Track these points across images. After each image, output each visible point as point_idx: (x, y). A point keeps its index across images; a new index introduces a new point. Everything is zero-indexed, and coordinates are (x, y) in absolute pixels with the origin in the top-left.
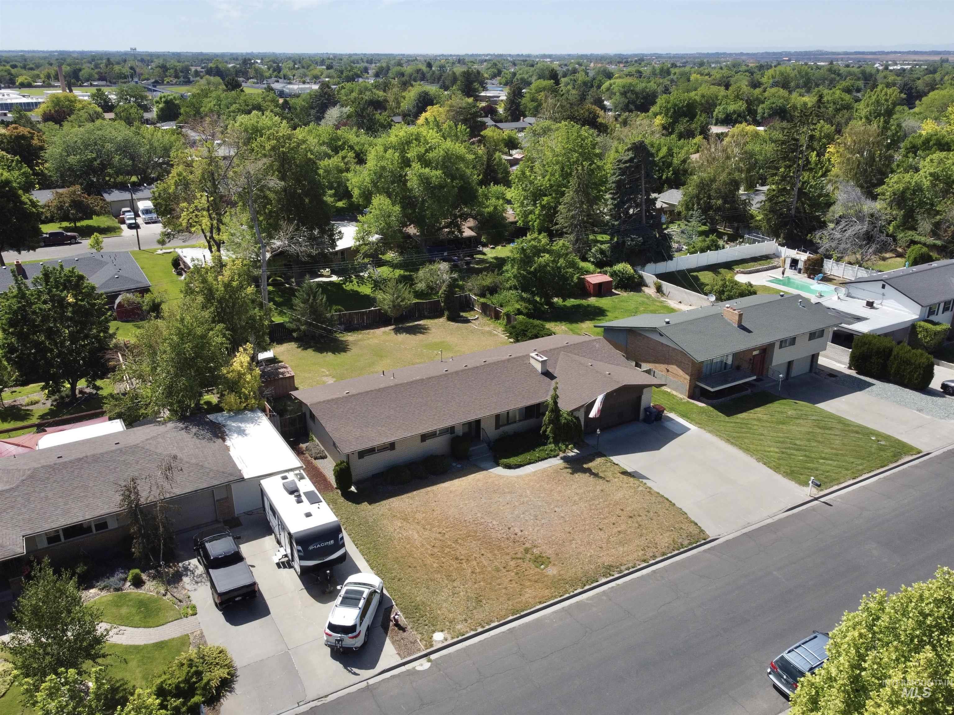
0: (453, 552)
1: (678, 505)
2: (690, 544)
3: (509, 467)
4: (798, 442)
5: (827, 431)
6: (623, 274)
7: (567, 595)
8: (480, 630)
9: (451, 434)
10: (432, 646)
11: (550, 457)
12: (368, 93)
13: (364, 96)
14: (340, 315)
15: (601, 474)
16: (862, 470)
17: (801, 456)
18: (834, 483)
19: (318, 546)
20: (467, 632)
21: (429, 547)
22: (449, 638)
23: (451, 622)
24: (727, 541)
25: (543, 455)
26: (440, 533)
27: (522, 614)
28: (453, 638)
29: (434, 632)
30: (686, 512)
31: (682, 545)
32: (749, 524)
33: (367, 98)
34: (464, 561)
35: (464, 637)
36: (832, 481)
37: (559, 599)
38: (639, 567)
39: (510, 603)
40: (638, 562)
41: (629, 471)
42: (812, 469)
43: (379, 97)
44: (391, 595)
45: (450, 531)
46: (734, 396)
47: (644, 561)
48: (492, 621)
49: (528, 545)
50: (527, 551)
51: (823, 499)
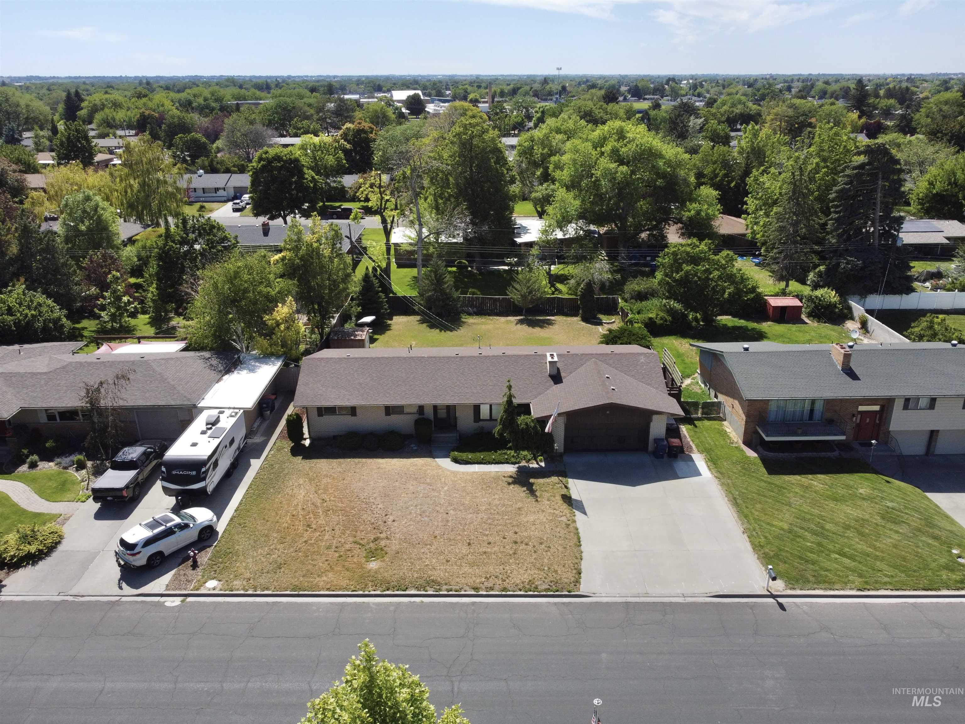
0: (312, 520)
1: (583, 548)
2: (547, 590)
3: (456, 461)
4: (828, 526)
5: (889, 525)
6: (820, 300)
7: (361, 592)
8: (250, 592)
9: (420, 414)
10: (198, 590)
11: (508, 463)
12: (739, 107)
13: (735, 109)
14: (472, 298)
15: (538, 493)
16: (885, 583)
17: (812, 543)
18: (822, 586)
19: (181, 473)
20: (238, 590)
21: (299, 509)
24: (597, 603)
25: (501, 458)
27: (301, 593)
28: (221, 590)
29: (213, 579)
30: (584, 557)
31: (536, 588)
32: (647, 595)
33: (737, 111)
34: (311, 530)
35: (231, 592)
36: (819, 583)
37: (350, 593)
38: (463, 593)
40: (467, 588)
41: (573, 497)
42: (807, 561)
43: (751, 110)
44: (221, 537)
46: (805, 454)
47: (476, 589)
48: (267, 589)
49: (382, 536)
50: (376, 540)
51: (780, 600)
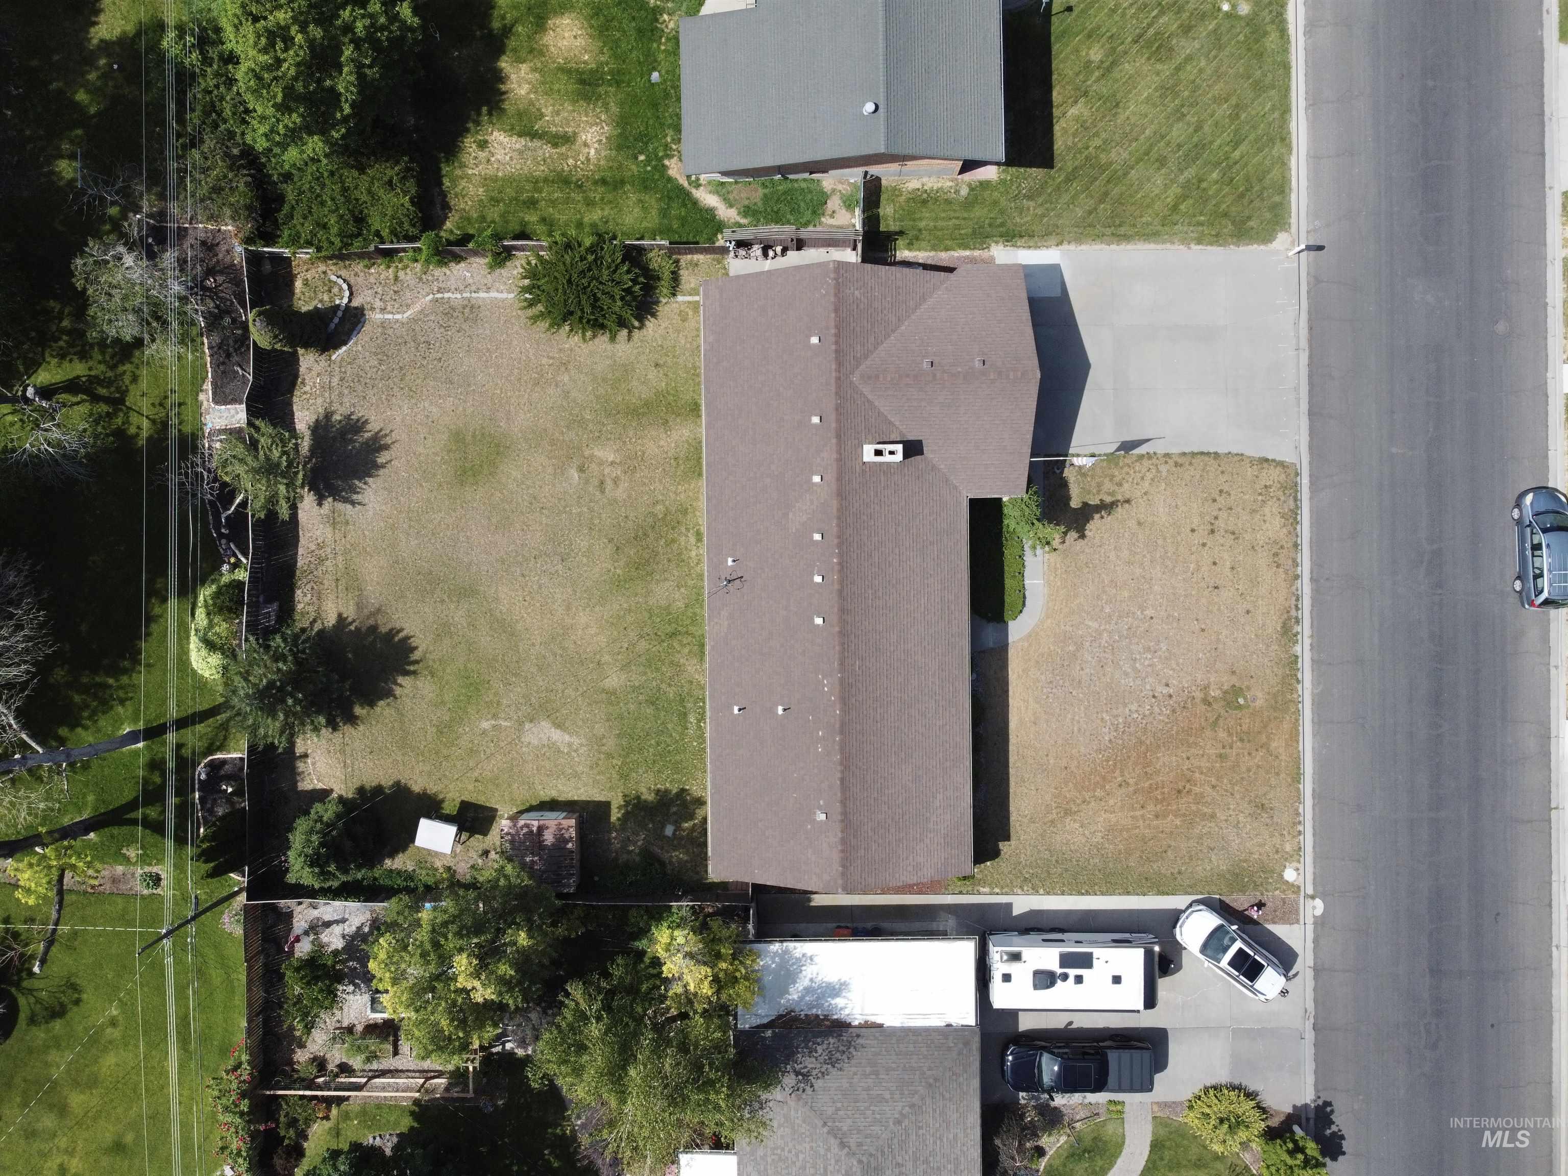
0: (1166, 790)
1: (1221, 451)
10: (1299, 887)
15: (1107, 499)
20: (1298, 843)
21: (1141, 813)
22: (1298, 865)
23: (1277, 852)
26: (1120, 785)
28: (1299, 862)
29: (1282, 876)
30: (1239, 451)
34: (1188, 786)
39: (1283, 775)
44: (1202, 893)
45: (1122, 771)
48: (1297, 810)
49: (1199, 695)
50: (1206, 702)
